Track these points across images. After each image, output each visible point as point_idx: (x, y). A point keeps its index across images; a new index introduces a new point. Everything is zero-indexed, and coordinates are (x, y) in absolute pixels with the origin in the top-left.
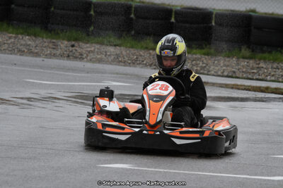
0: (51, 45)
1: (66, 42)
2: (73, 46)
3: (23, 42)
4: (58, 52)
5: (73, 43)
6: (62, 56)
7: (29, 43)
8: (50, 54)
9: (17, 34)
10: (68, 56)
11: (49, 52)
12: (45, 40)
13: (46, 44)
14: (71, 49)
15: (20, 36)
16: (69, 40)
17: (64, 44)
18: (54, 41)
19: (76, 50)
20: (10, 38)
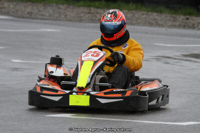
0: (172, 19)
1: (182, 17)
2: (187, 19)
3: (152, 17)
4: (177, 24)
5: (188, 17)
6: (180, 26)
7: (157, 17)
8: (171, 25)
9: (148, 11)
10: (184, 26)
11: (170, 24)
12: (167, 15)
13: (168, 18)
14: (186, 21)
15: (150, 13)
16: (185, 15)
17: (181, 18)
18: (174, 16)
19: (190, 22)
20: (143, 14)
